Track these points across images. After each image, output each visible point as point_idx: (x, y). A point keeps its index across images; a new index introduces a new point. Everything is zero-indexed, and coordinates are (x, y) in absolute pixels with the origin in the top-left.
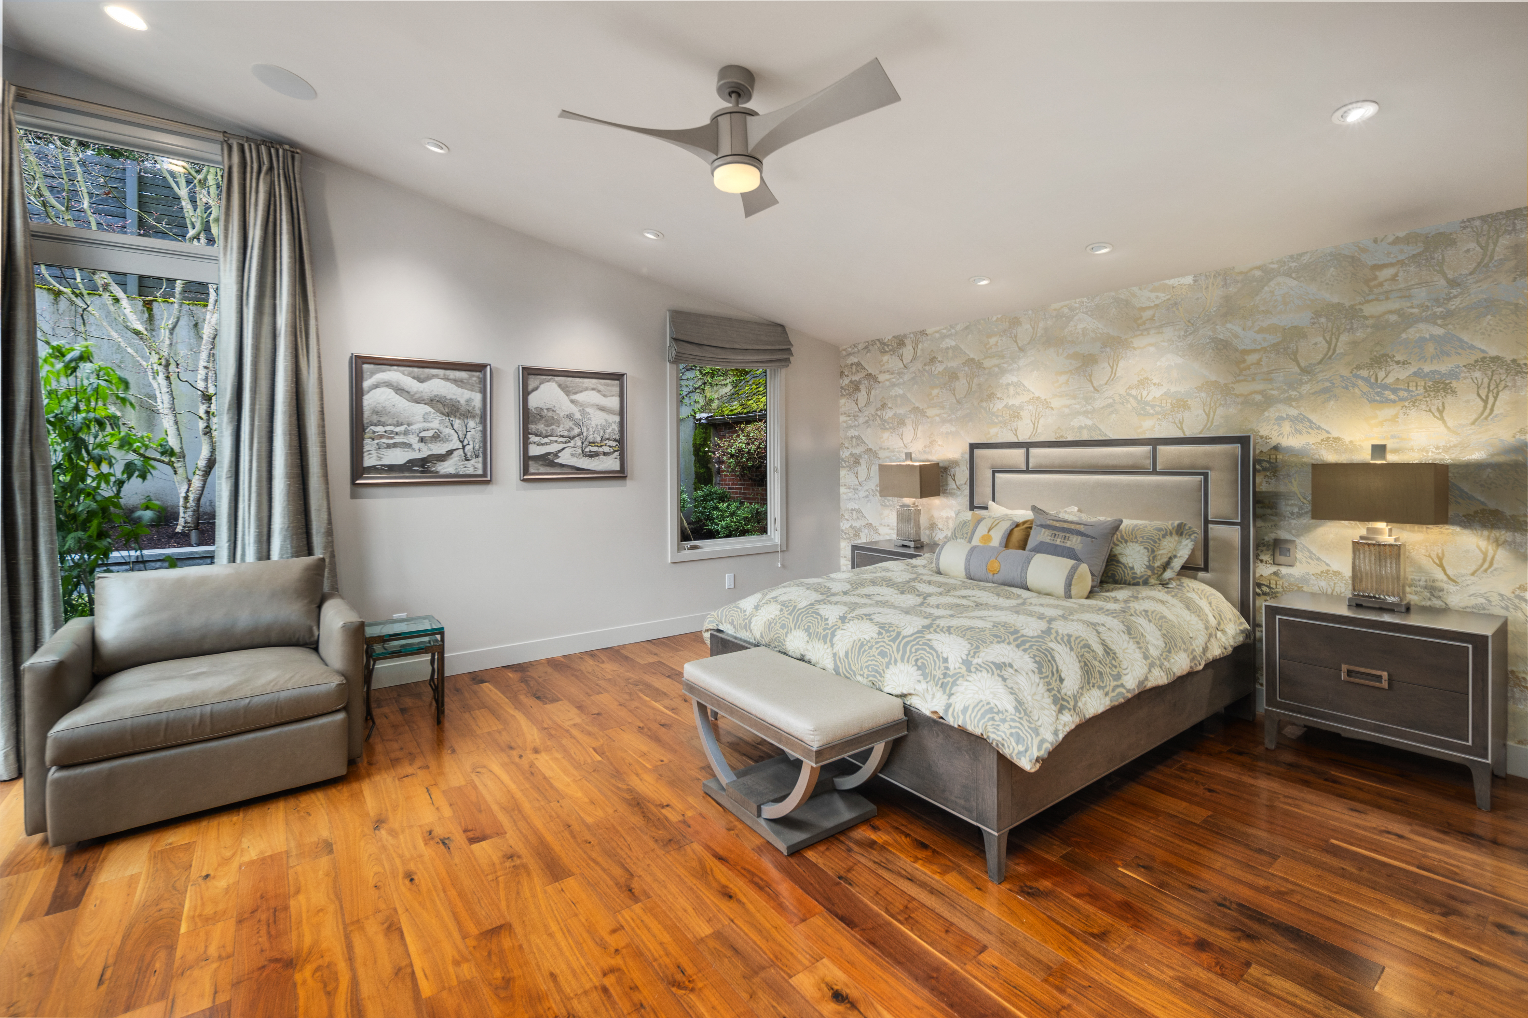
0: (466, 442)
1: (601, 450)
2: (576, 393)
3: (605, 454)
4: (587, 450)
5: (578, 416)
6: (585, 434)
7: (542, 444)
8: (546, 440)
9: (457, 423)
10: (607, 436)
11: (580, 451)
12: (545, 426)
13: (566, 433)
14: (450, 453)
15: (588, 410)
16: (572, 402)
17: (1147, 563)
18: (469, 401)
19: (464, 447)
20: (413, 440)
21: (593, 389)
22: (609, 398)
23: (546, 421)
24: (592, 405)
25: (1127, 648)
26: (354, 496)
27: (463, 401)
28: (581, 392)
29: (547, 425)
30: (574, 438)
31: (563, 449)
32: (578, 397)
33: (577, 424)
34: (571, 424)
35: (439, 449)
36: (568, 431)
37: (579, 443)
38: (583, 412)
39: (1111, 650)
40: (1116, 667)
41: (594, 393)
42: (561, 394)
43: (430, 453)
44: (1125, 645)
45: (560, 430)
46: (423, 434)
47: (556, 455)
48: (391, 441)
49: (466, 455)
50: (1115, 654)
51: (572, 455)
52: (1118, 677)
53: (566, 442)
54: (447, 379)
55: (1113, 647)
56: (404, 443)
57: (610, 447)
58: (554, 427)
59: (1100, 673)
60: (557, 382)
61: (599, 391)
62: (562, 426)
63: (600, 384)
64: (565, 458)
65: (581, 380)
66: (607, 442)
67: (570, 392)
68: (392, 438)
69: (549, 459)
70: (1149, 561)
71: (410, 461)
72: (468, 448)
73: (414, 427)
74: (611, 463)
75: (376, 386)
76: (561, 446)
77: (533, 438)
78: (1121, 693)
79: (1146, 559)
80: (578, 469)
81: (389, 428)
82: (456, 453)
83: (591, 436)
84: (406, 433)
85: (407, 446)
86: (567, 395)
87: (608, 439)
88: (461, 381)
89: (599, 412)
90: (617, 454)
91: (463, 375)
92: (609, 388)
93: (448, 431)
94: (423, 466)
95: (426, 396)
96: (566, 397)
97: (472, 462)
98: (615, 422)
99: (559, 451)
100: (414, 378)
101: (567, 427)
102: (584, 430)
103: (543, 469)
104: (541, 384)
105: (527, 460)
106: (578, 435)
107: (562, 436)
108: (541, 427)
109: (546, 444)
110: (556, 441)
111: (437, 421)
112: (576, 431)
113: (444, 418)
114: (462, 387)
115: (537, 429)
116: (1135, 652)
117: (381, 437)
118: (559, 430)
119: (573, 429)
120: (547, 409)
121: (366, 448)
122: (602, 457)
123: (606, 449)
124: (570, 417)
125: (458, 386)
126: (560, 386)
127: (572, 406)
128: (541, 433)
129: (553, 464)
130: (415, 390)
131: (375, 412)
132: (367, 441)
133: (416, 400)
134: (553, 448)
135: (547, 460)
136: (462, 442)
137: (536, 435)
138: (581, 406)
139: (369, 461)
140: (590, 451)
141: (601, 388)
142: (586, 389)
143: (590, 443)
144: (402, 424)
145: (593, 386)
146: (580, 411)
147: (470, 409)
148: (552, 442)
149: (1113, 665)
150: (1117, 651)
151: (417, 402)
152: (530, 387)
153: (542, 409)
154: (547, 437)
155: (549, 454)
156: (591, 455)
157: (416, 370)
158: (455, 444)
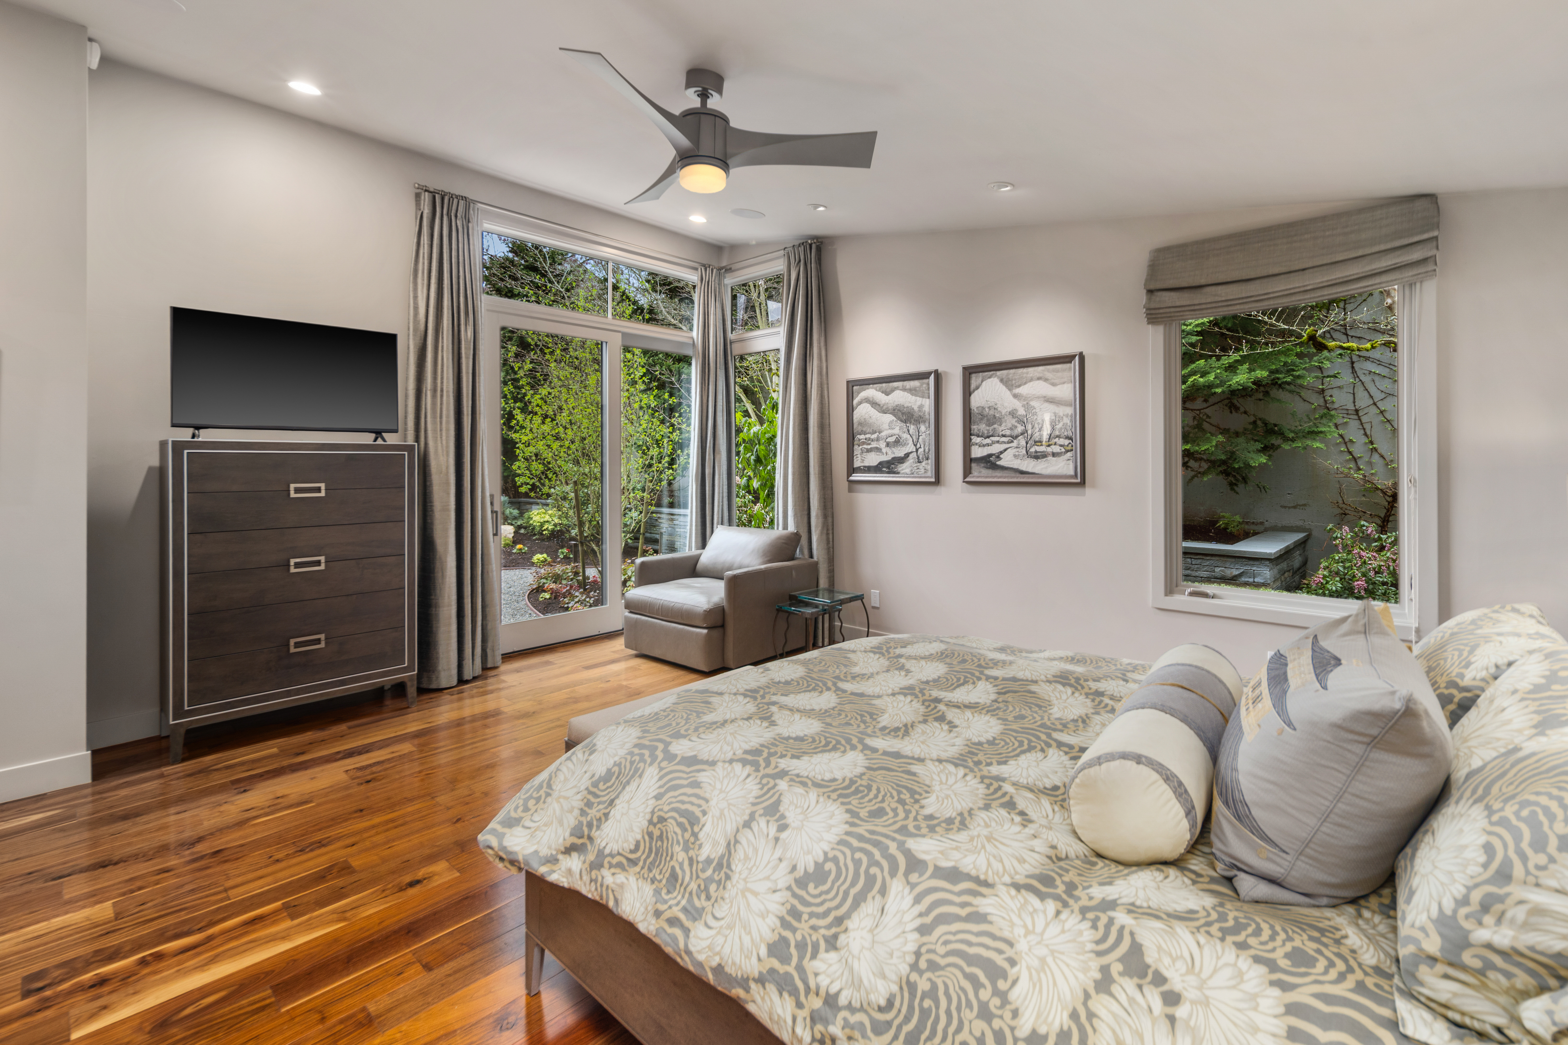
0: (918, 446)
1: (1049, 450)
2: (1019, 386)
3: (1054, 455)
4: (1033, 450)
5: (1021, 412)
6: (1029, 432)
7: (984, 446)
8: (988, 441)
9: (912, 428)
10: (1057, 433)
11: (1024, 452)
12: (987, 425)
13: (1008, 432)
14: (907, 455)
15: (1033, 403)
16: (1015, 396)
17: (1448, 906)
18: (921, 407)
19: (917, 450)
20: (882, 445)
21: (1039, 379)
22: (1059, 387)
23: (988, 420)
24: (1038, 398)
25: (756, 894)
26: (850, 490)
27: (916, 408)
28: (1025, 383)
29: (989, 425)
30: (1017, 437)
31: (1005, 450)
32: (1023, 390)
33: (1021, 422)
34: (1014, 421)
35: (900, 452)
36: (1011, 429)
37: (1023, 443)
38: (1027, 407)
39: (729, 866)
40: (708, 898)
41: (1041, 382)
42: (1003, 388)
43: (893, 456)
44: (762, 887)
45: (1003, 429)
46: (889, 440)
47: (998, 457)
48: (869, 447)
49: (918, 458)
50: (728, 877)
51: (1015, 456)
52: (694, 914)
53: (1008, 443)
54: (904, 389)
55: (737, 866)
56: (877, 448)
57: (1061, 446)
58: (995, 426)
59: (674, 877)
60: (998, 377)
61: (1046, 380)
62: (1004, 424)
63: (1048, 371)
64: (1007, 460)
65: (1025, 370)
66: (1057, 440)
67: (1012, 385)
68: (869, 444)
69: (990, 461)
70: (1464, 901)
71: (881, 463)
72: (921, 450)
73: (883, 434)
74: (1063, 466)
75: (860, 403)
76: (1002, 447)
77: (975, 439)
78: (675, 939)
79: (1458, 890)
80: (1022, 473)
81: (868, 436)
82: (911, 456)
83: (1037, 434)
84: (878, 439)
85: (878, 450)
86: (1010, 390)
87: (1059, 437)
88: (915, 389)
89: (1046, 405)
90: (1069, 454)
91: (915, 384)
92: (1059, 374)
93: (905, 436)
94: (888, 468)
95: (891, 406)
96: (1008, 392)
97: (923, 464)
98: (1067, 416)
99: (1001, 453)
100: (882, 392)
101: (1009, 425)
102: (1029, 427)
103: (985, 472)
104: (982, 382)
105: (969, 462)
106: (1022, 434)
107: (1004, 436)
108: (983, 427)
109: (988, 445)
110: (998, 442)
111: (898, 428)
112: (1020, 429)
113: (902, 424)
114: (916, 396)
115: (979, 430)
116: (763, 916)
117: (864, 443)
118: (1001, 428)
119: (1016, 427)
120: (989, 408)
121: (855, 453)
122: (1050, 458)
123: (1056, 449)
124: (1013, 413)
125: (912, 395)
126: (1002, 381)
127: (1015, 401)
128: (983, 433)
129: (994, 467)
130: (883, 402)
131: (860, 424)
132: (856, 447)
133: (884, 410)
134: (995, 449)
135: (989, 461)
136: (915, 445)
137: (978, 436)
138: (1024, 400)
139: (857, 464)
140: (1036, 452)
141: (1049, 375)
142: (1031, 380)
143: (1036, 442)
144: (875, 432)
145: (1038, 375)
146: (1023, 406)
147: (921, 414)
148: (993, 443)
149: (707, 889)
150: (735, 878)
151: (884, 412)
152: (973, 386)
153: (983, 408)
154: (988, 437)
155: (990, 455)
156: (1037, 456)
157: (884, 385)
158: (910, 448)
